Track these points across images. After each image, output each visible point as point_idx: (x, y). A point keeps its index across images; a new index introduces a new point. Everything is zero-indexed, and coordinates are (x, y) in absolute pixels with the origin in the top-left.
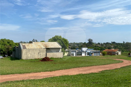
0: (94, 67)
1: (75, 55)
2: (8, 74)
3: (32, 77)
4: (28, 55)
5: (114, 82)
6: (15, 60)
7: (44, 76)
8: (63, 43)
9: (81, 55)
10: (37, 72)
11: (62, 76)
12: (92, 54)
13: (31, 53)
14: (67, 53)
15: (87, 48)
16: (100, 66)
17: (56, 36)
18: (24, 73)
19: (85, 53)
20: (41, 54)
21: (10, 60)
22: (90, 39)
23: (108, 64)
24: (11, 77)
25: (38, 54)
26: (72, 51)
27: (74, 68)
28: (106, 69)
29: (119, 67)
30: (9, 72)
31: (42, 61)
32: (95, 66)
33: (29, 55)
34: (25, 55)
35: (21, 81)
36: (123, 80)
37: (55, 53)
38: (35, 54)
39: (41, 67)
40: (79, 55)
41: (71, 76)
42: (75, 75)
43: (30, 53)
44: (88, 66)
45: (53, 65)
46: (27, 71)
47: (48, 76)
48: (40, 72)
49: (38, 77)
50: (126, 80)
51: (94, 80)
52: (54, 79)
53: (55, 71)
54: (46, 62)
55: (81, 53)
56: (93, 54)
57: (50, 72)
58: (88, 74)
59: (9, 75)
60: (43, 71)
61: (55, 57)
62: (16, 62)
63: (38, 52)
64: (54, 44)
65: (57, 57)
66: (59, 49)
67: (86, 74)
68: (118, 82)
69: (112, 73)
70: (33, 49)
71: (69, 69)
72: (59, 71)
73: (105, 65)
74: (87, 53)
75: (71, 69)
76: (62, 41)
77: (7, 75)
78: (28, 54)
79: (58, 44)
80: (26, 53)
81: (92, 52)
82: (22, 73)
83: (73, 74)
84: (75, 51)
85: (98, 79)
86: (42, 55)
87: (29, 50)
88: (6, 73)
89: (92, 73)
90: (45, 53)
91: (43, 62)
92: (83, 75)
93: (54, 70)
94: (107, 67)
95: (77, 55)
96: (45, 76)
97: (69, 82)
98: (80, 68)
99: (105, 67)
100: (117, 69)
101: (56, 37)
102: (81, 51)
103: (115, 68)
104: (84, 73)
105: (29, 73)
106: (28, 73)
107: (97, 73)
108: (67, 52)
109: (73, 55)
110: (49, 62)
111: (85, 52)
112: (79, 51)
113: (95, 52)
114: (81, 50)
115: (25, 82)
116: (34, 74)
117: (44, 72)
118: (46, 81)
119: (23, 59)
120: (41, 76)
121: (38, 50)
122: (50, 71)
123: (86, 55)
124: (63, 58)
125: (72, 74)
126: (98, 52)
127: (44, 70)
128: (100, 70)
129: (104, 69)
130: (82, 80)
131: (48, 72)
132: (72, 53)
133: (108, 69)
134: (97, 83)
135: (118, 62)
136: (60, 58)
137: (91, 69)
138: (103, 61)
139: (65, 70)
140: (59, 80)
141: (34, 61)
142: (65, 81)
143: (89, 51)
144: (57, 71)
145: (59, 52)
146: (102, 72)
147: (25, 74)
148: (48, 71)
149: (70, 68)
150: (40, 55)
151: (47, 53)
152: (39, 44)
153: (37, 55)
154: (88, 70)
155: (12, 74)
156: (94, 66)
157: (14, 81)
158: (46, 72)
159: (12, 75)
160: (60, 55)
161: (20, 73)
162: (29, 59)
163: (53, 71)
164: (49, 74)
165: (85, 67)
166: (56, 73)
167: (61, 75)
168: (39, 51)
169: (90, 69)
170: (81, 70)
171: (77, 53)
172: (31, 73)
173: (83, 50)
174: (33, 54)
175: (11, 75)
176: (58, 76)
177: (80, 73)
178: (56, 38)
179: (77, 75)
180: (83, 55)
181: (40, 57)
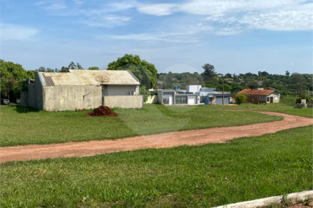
0: (216, 130)
1: (171, 103)
2: (11, 144)
3: (69, 152)
4: (59, 100)
5: (259, 166)
6: (26, 112)
7: (97, 151)
8: (142, 73)
9: (186, 102)
10: (80, 141)
11: (141, 151)
12: (211, 99)
13: (66, 96)
14: (154, 97)
15: (200, 86)
16: (230, 128)
17: (127, 55)
18: (50, 143)
19: (195, 97)
20: (91, 98)
21: (15, 112)
22: (208, 65)
23: (247, 124)
24: (20, 153)
25: (82, 98)
26: (165, 93)
27: (168, 132)
28: (242, 136)
29: (274, 132)
30: (14, 139)
31: (92, 115)
32: (219, 127)
33: (62, 101)
34: (52, 101)
35: (42, 161)
36: (281, 160)
37: (124, 97)
38: (77, 99)
39: (91, 129)
40: (181, 103)
41: (162, 151)
42: (171, 149)
43: (63, 97)
44: (201, 128)
45: (118, 124)
46: (56, 138)
47: (108, 149)
48: (88, 140)
49: (83, 152)
50: (288, 160)
51: (214, 159)
52: (120, 156)
53: (125, 139)
54: (102, 118)
55: (186, 97)
56: (214, 101)
57: (111, 141)
58: (200, 147)
59: (13, 147)
60: (94, 140)
61: (123, 107)
62: (30, 118)
63: (84, 94)
64: (121, 75)
65: (128, 107)
66: (134, 86)
67: (196, 147)
68: (268, 164)
69: (256, 145)
70: (71, 88)
71: (158, 135)
72: (132, 139)
73: (240, 125)
74: (199, 97)
75: (161, 135)
76: (140, 69)
77: (10, 147)
78: (58, 97)
79: (130, 76)
80: (55, 95)
81: (211, 94)
82: (44, 144)
83: (166, 147)
84: (173, 94)
85: (223, 158)
86: (92, 102)
87: (61, 88)
88: (7, 142)
89: (210, 145)
90: (100, 97)
91: (95, 119)
92: (190, 148)
93: (122, 138)
94: (244, 132)
95: (177, 102)
96: (100, 151)
97: (155, 164)
98: (182, 132)
99: (240, 131)
100: (269, 134)
101: (128, 59)
102: (187, 93)
103: (264, 133)
104: (190, 143)
105: (63, 142)
106: (60, 142)
107: (221, 144)
108: (152, 95)
109: (166, 101)
110: (110, 118)
111: (196, 95)
112: (182, 93)
113: (218, 97)
114: (185, 91)
115: (52, 165)
116: (74, 145)
117: (98, 142)
118: (102, 162)
119: (47, 110)
120: (91, 151)
121: (83, 89)
122: (113, 139)
123: (197, 103)
124: (142, 109)
125: (163, 147)
126: (226, 97)
127: (97, 137)
128: (230, 137)
129: (237, 136)
130: (185, 159)
131: (108, 142)
132: (164, 97)
133: (247, 135)
134: (221, 166)
135: (272, 119)
136: (137, 109)
137: (209, 134)
138: (236, 116)
139: (147, 136)
140: (132, 159)
141: (74, 116)
142: (146, 160)
143: (204, 94)
144: (128, 139)
145: (132, 94)
146: (233, 142)
147: (52, 145)
148: (108, 139)
149: (159, 133)
150: (89, 100)
151: (105, 98)
152: (84, 75)
153: (81, 100)
154: (200, 136)
155: (20, 144)
156: (215, 127)
157: (27, 162)
158: (102, 142)
159: (22, 147)
160: (136, 102)
161: (41, 143)
162: (61, 110)
163: (119, 138)
164: (109, 147)
165: (193, 129)
166: (125, 143)
167: (137, 147)
168: (86, 90)
169: (206, 135)
170: (185, 136)
171: (177, 97)
172: (67, 142)
173: (190, 91)
174: (70, 98)
175: (19, 147)
176: (130, 150)
177: (183, 143)
178: (127, 61)
179: (176, 148)
180: (191, 102)
181: (89, 106)
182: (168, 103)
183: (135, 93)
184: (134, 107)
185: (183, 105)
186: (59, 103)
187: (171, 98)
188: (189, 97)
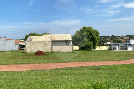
1: (117, 49)
9: (127, 49)
13: (35, 46)
19: (132, 46)
20: (46, 47)
26: (114, 45)
33: (33, 48)
34: (29, 48)
37: (62, 46)
38: (40, 47)
40: (124, 49)
43: (34, 47)
55: (127, 47)
61: (62, 51)
63: (43, 45)
65: (64, 51)
70: (37, 42)
78: (31, 47)
80: (30, 46)
84: (118, 45)
86: (47, 49)
87: (33, 42)
90: (50, 47)
95: (121, 49)
109: (115, 49)
119: (27, 52)
121: (42, 43)
132: (113, 46)
136: (69, 52)
145: (68, 45)
150: (45, 48)
151: (53, 47)
153: (41, 48)
162: (33, 52)
168: (44, 44)
171: (121, 46)
173: (131, 43)
174: (37, 47)
180: (130, 49)
181: (45, 50)
182: (116, 49)
183: (69, 44)
184: (68, 51)
185: (124, 50)
186: (32, 49)
187: (117, 47)
188: (128, 47)
